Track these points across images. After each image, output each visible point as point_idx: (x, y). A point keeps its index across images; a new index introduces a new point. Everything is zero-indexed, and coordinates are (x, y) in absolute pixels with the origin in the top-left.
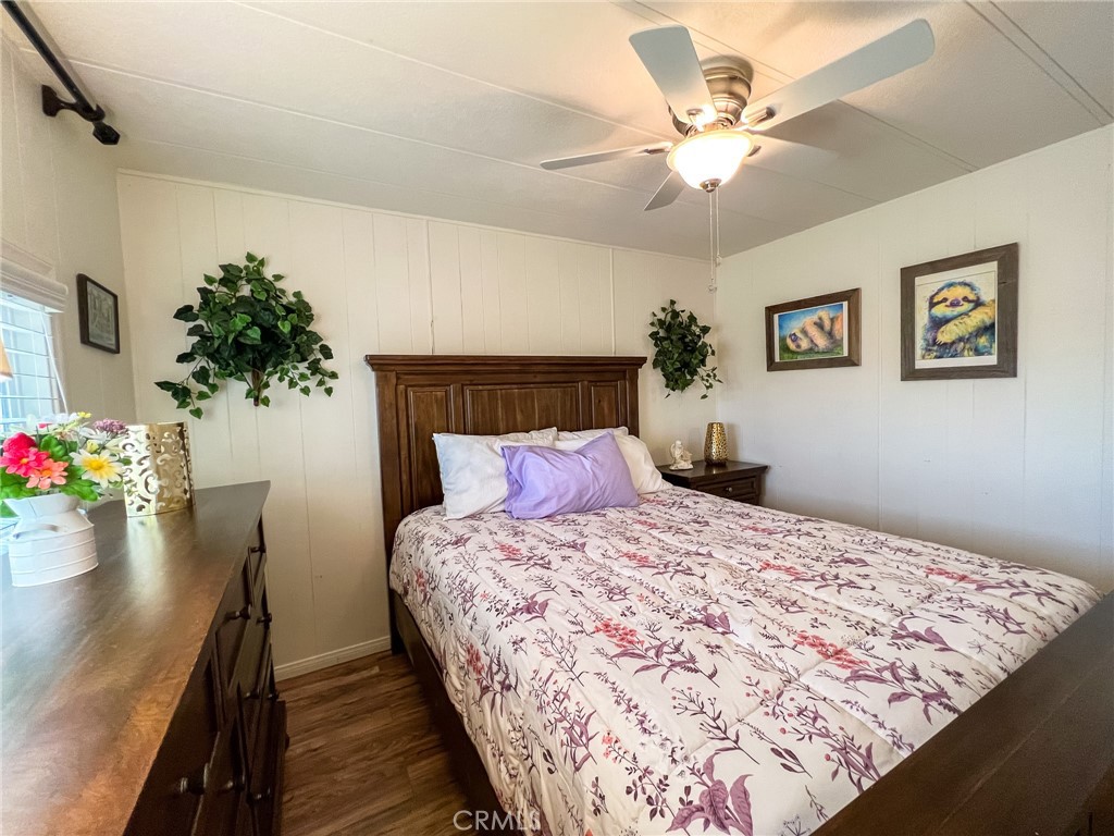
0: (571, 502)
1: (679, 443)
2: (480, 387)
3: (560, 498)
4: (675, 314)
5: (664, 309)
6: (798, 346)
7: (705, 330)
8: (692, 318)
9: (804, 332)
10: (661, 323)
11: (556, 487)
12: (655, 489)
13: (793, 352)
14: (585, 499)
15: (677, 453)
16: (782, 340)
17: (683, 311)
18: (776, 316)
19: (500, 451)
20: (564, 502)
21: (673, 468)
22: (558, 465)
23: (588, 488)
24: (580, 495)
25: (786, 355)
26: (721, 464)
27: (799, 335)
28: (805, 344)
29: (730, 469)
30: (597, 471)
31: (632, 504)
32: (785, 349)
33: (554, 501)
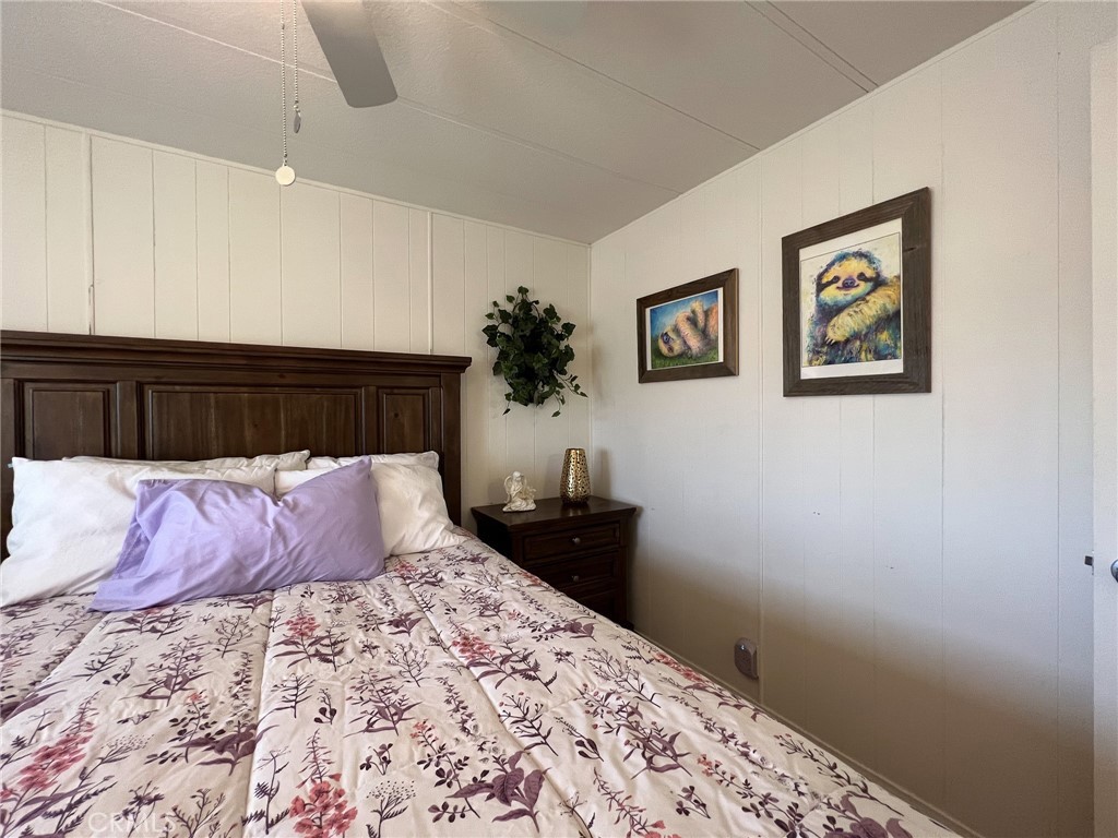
0: (214, 578)
1: (517, 474)
2: (178, 388)
3: (189, 572)
4: (526, 306)
5: (510, 299)
6: (671, 349)
7: (569, 328)
8: (551, 312)
9: (676, 330)
10: (504, 315)
11: (187, 554)
12: (427, 546)
13: (665, 357)
14: (254, 571)
15: (514, 489)
16: (654, 341)
17: (537, 302)
18: (648, 310)
19: (135, 488)
20: (193, 582)
21: (504, 509)
22: (214, 514)
23: (259, 554)
24: (238, 565)
25: (658, 362)
26: (581, 503)
27: (672, 335)
28: (677, 347)
29: (594, 509)
30: (286, 524)
31: (363, 574)
32: (657, 353)
33: (176, 578)
